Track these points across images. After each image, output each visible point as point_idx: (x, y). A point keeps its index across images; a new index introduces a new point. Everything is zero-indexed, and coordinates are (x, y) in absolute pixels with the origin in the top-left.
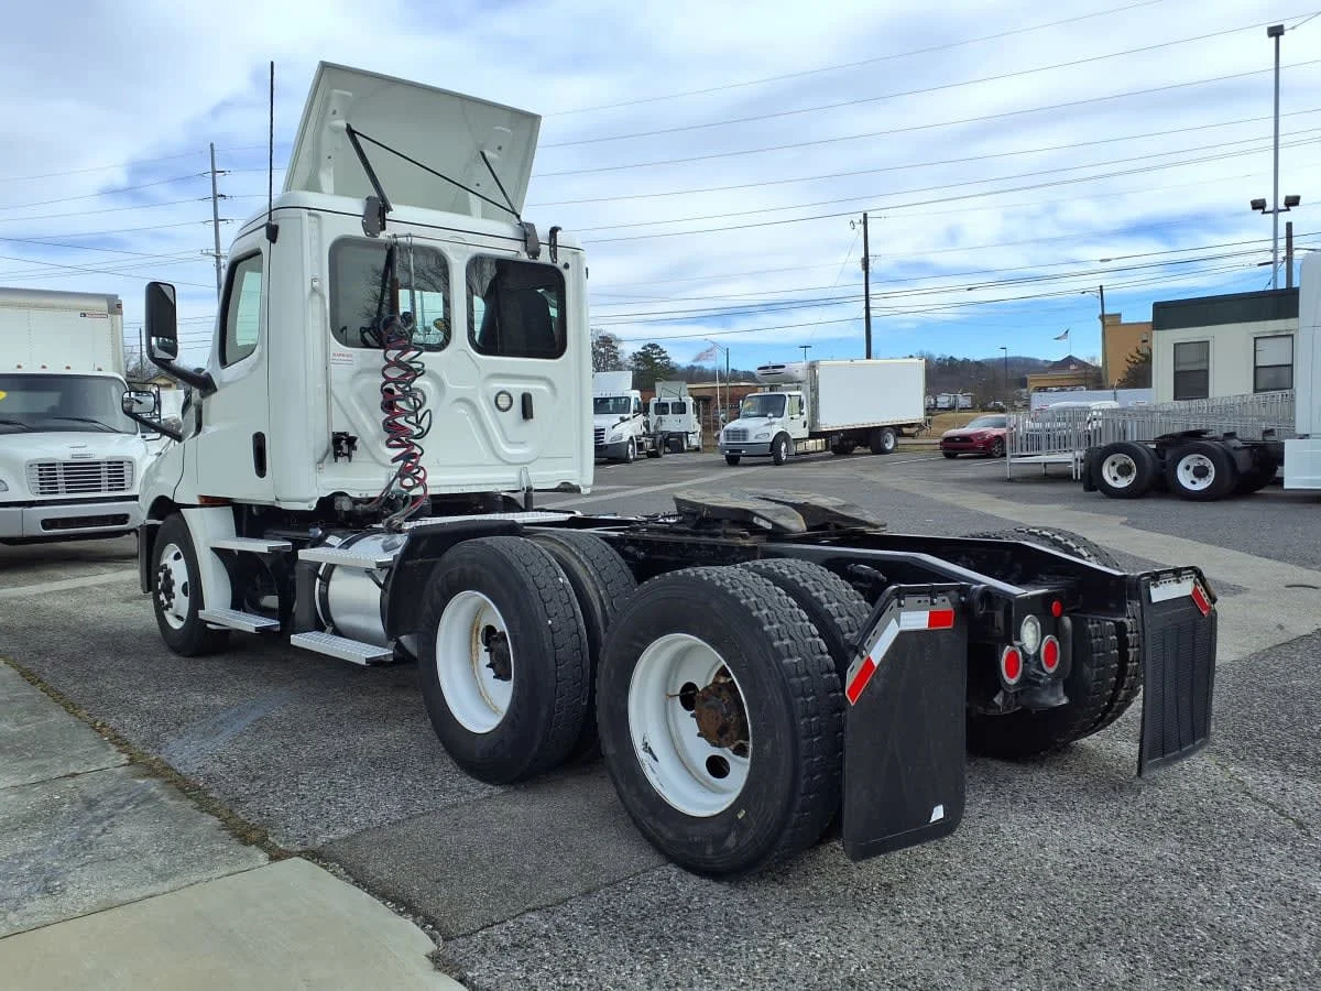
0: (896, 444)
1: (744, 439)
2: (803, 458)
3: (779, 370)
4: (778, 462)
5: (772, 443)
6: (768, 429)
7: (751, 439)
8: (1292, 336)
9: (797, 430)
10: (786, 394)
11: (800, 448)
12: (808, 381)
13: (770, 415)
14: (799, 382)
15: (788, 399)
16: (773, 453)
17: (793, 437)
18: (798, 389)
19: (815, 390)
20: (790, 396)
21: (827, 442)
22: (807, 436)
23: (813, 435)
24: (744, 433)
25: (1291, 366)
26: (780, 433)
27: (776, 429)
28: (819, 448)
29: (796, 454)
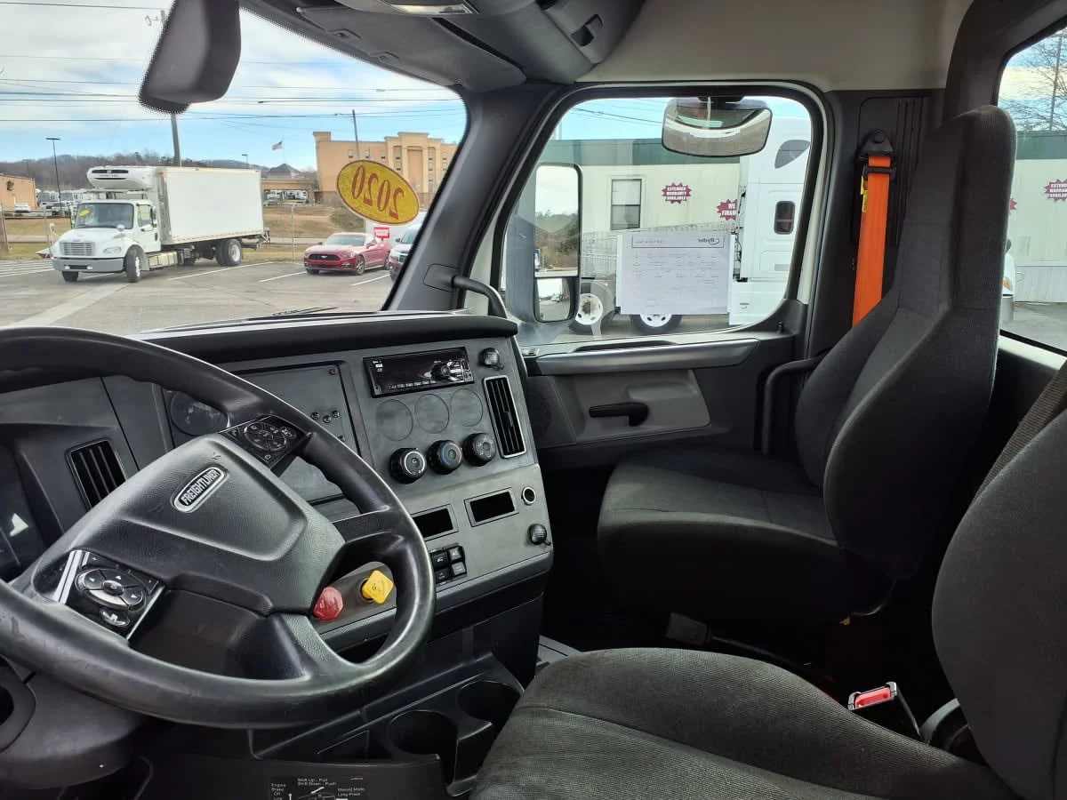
0: (242, 257)
1: (89, 254)
2: (155, 273)
3: (121, 175)
4: (132, 279)
5: (125, 258)
6: (118, 243)
7: (99, 254)
8: (640, 180)
9: (150, 244)
10: (134, 202)
11: (153, 263)
12: (156, 189)
13: (121, 226)
14: (147, 190)
15: (136, 209)
16: (126, 271)
17: (146, 251)
18: (143, 197)
19: (164, 199)
20: (138, 205)
21: (178, 255)
22: (159, 249)
23: (166, 248)
24: (89, 246)
25: (639, 206)
26: (133, 246)
27: (127, 243)
28: (172, 262)
29: (151, 269)
